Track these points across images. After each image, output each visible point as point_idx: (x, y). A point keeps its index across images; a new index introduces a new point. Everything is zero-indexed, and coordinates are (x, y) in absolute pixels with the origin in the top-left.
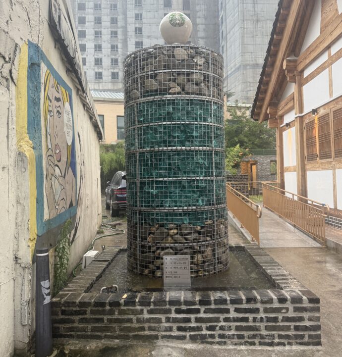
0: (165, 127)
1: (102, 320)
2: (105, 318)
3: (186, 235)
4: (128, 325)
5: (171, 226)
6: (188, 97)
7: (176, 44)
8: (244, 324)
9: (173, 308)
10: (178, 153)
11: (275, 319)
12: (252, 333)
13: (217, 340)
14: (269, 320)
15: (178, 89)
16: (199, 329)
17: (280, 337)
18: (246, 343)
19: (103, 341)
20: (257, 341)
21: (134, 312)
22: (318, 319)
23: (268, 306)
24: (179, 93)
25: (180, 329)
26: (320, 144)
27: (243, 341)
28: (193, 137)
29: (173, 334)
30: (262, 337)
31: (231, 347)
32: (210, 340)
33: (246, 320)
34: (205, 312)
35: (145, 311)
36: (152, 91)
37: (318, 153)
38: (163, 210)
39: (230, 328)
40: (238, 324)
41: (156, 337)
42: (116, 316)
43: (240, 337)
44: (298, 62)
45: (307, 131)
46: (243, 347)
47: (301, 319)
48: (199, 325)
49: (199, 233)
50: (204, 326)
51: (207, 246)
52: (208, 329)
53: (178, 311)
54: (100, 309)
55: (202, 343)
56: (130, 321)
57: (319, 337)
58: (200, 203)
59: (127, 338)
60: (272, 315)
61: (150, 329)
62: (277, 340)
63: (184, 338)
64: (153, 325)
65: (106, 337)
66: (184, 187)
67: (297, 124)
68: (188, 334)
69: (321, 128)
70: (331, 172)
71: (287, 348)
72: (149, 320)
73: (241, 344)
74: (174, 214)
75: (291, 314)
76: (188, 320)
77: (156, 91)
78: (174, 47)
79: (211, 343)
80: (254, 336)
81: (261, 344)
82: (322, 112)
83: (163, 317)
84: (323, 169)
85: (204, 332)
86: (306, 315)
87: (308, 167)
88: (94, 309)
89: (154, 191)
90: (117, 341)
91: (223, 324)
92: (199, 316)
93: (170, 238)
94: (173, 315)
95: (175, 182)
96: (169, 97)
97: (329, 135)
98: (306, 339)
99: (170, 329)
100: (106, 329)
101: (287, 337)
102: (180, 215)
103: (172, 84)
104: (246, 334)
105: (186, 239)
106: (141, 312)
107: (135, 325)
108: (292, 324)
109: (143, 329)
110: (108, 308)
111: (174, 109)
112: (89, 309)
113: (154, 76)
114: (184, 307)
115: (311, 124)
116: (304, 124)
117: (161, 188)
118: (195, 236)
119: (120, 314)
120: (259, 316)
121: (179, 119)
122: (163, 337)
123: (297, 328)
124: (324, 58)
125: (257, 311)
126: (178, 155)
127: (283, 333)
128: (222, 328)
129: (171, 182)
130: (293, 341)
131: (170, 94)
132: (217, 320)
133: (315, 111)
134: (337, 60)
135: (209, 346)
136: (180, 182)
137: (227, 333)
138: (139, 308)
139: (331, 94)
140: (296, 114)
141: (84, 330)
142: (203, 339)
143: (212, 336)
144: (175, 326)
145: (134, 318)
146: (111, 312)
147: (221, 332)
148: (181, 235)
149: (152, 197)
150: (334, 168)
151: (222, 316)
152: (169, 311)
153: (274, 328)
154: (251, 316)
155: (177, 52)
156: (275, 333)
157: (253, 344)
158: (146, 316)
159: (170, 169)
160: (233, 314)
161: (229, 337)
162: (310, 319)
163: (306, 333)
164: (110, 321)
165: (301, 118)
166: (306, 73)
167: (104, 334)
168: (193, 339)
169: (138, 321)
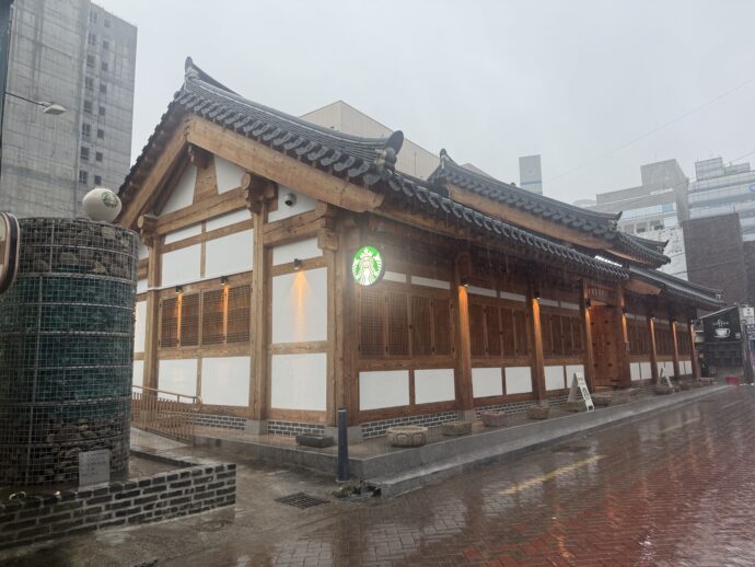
0: (84, 308)
1: (33, 522)
2: (38, 518)
3: (98, 429)
4: (64, 521)
5: (82, 421)
6: (112, 279)
7: (103, 222)
8: (177, 497)
9: (114, 495)
10: (97, 338)
11: (202, 488)
12: (184, 504)
13: (154, 517)
14: (198, 489)
15: (103, 269)
16: (138, 510)
17: (206, 503)
18: (178, 515)
19: (33, 546)
20: (187, 511)
21: (72, 506)
22: (234, 482)
23: (198, 477)
24: (104, 274)
25: (118, 514)
26: (182, 328)
27: (175, 513)
28: (114, 322)
29: (112, 521)
30: (192, 506)
31: (166, 521)
32: (147, 519)
33: (179, 493)
34: (144, 493)
35: (84, 503)
36: (71, 267)
37: (179, 337)
38: (73, 402)
39: (165, 504)
40: (173, 498)
41: (95, 528)
42: (52, 514)
43: (174, 510)
44: (159, 224)
45: (164, 311)
46: (176, 519)
47: (222, 484)
48: (137, 506)
49: (112, 426)
50: (142, 506)
51: (117, 440)
52: (146, 508)
53: (119, 497)
54: (33, 509)
55: (140, 523)
56: (68, 516)
57: (234, 496)
58: (115, 393)
59: (63, 535)
60: (200, 485)
61: (89, 520)
62: (203, 507)
63: (123, 522)
64: (91, 516)
65: (37, 540)
66: (101, 377)
67: (151, 299)
68: (127, 518)
69: (186, 309)
70: (195, 361)
71: (211, 511)
72: (88, 512)
73: (174, 516)
74: (88, 407)
75: (215, 481)
76: (128, 504)
77: (77, 267)
78: (102, 226)
79: (148, 522)
80: (185, 507)
81: (190, 512)
82: (188, 291)
83: (103, 506)
84: (184, 358)
85: (143, 512)
86: (226, 480)
87: (161, 354)
88: (24, 511)
89: (63, 382)
90: (50, 542)
91: (159, 501)
92: (138, 497)
93: (78, 435)
94: (114, 501)
95: (91, 371)
96: (92, 276)
97: (196, 318)
98: (225, 501)
99: (110, 516)
100: (37, 531)
101: (212, 501)
102: (95, 408)
103: (97, 263)
104: (178, 506)
105: (98, 434)
106: (81, 504)
107: (72, 519)
108: (215, 490)
109: (80, 522)
110: (42, 506)
111: (97, 289)
112: (18, 513)
113: (76, 251)
114: (124, 492)
115: (172, 302)
116: (161, 300)
117: (73, 377)
118: (107, 430)
119: (55, 511)
120: (190, 488)
121: (102, 302)
122: (102, 526)
123: (219, 493)
124: (197, 231)
125: (188, 483)
126: (98, 340)
127: (208, 499)
128: (158, 505)
129: (86, 371)
130: (215, 504)
131: (93, 273)
132: (155, 498)
133: (179, 288)
134: (213, 238)
135: (145, 525)
136: (97, 371)
137: (162, 509)
138: (78, 500)
139: (203, 273)
140: (149, 286)
141: (9, 538)
142: (141, 519)
143: (150, 515)
144: (114, 512)
145: (71, 512)
146: (46, 511)
147: (157, 509)
148: (93, 430)
149: (60, 389)
150: (200, 358)
151: (159, 494)
152: (109, 498)
153: (202, 496)
154: (183, 489)
155: (105, 231)
156: (202, 500)
157: (184, 514)
158: (85, 507)
159: (86, 356)
160: (169, 490)
161: (165, 512)
162: (228, 483)
163: (225, 495)
164: (43, 521)
165: (157, 292)
166: (169, 240)
167: (34, 538)
168: (132, 521)
169: (76, 514)
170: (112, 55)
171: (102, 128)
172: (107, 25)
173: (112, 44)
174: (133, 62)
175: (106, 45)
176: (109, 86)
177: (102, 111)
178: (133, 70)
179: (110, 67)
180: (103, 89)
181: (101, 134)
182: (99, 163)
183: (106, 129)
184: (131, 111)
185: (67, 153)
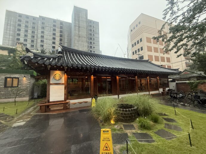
170: (95, 28)
171: (94, 42)
172: (93, 23)
173: (95, 26)
174: (98, 29)
175: (93, 27)
176: (95, 34)
177: (94, 39)
178: (99, 30)
179: (95, 31)
180: (94, 35)
181: (94, 43)
182: (94, 49)
183: (95, 42)
184: (99, 38)
185: (86, 46)
